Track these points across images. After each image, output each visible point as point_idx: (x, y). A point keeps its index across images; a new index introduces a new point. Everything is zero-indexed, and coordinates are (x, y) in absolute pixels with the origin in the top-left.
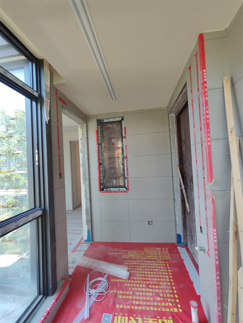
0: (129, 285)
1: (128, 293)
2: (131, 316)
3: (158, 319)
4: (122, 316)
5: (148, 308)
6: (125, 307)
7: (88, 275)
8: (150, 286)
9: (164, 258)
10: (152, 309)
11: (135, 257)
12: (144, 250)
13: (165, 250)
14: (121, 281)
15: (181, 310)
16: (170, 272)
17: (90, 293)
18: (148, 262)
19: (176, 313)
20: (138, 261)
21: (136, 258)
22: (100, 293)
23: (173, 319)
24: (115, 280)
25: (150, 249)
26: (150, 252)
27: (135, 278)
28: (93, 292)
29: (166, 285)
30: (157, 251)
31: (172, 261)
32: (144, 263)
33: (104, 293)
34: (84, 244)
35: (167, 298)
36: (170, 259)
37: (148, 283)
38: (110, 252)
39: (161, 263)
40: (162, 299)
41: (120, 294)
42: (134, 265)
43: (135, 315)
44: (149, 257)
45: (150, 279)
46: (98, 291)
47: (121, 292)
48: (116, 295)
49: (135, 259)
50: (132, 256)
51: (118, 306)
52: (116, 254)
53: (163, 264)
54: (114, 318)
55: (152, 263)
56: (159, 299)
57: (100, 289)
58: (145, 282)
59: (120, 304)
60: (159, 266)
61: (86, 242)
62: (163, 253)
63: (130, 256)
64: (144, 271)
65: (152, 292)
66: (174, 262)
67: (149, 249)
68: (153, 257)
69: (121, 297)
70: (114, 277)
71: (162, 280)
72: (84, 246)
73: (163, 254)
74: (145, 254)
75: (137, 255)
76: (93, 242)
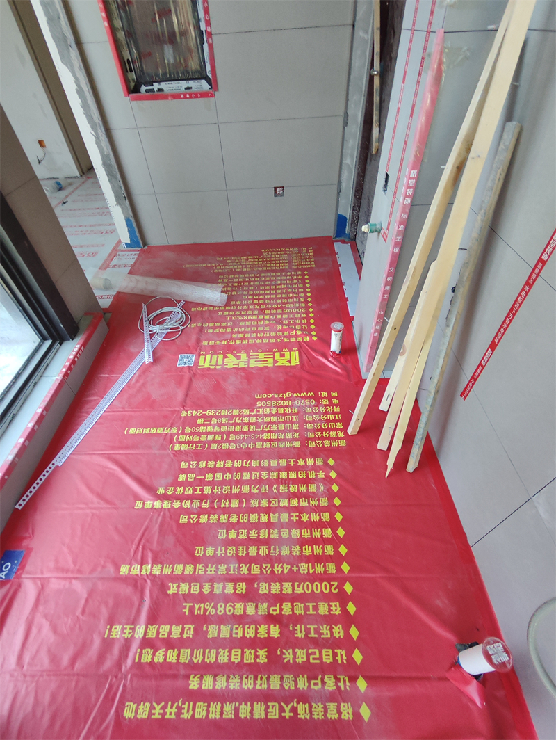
0: (226, 313)
1: (224, 324)
2: (228, 353)
3: (274, 352)
4: (212, 355)
5: (258, 341)
6: (218, 343)
7: (144, 306)
8: (267, 312)
9: (302, 265)
10: (265, 341)
11: (242, 268)
12: (262, 255)
13: (308, 250)
14: (212, 308)
15: (315, 338)
16: (309, 288)
17: (150, 331)
18: (269, 274)
19: (306, 343)
20: (247, 275)
21: (244, 270)
22: (171, 329)
23: (299, 350)
24: (199, 309)
25: (276, 251)
26: (275, 257)
27: (239, 303)
28: (156, 328)
29: (297, 308)
30: (289, 255)
31: (317, 270)
32: (260, 277)
33: (179, 328)
34: (127, 253)
35: (295, 324)
36: (314, 266)
37: (262, 307)
38: (189, 264)
39: (294, 275)
40: (285, 327)
41: (209, 328)
42: (238, 282)
43: (234, 352)
44: (271, 267)
45: (267, 301)
46: (166, 327)
47: (211, 325)
48: (201, 329)
49: (240, 273)
50: (235, 267)
51: (205, 343)
52: (201, 265)
53: (297, 275)
54: (199, 358)
55: (276, 276)
56: (280, 327)
57: (170, 323)
58: (257, 307)
59: (208, 341)
60: (289, 280)
61: (129, 249)
62: (301, 256)
63: (231, 267)
64: (259, 289)
65: (269, 320)
66: (321, 270)
67: (273, 251)
68: (280, 266)
69: (210, 331)
70: (197, 305)
71: (290, 301)
72: (126, 257)
73: (301, 259)
74: (264, 261)
75: (246, 265)
76: (146, 248)
